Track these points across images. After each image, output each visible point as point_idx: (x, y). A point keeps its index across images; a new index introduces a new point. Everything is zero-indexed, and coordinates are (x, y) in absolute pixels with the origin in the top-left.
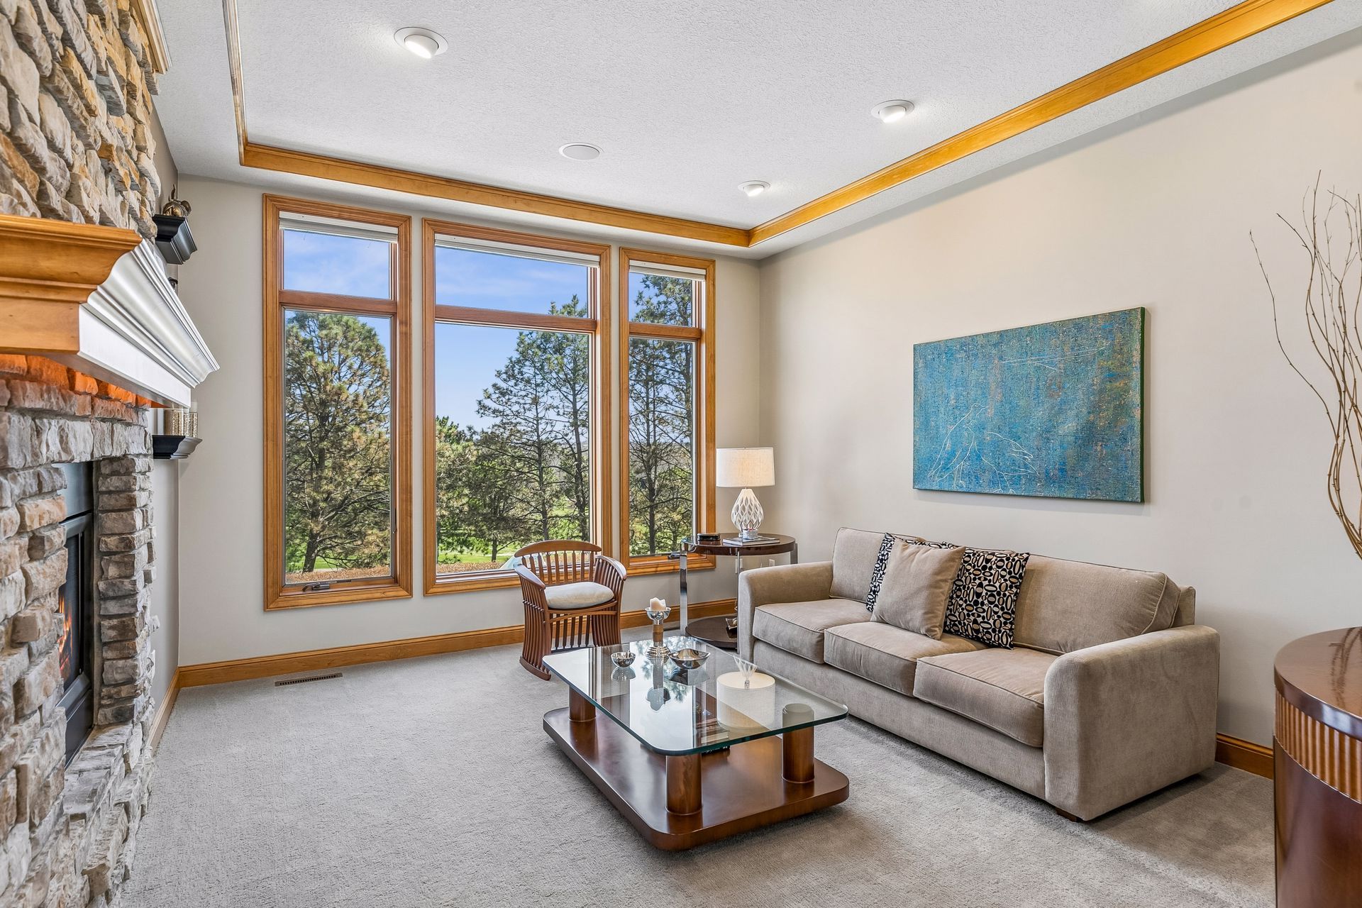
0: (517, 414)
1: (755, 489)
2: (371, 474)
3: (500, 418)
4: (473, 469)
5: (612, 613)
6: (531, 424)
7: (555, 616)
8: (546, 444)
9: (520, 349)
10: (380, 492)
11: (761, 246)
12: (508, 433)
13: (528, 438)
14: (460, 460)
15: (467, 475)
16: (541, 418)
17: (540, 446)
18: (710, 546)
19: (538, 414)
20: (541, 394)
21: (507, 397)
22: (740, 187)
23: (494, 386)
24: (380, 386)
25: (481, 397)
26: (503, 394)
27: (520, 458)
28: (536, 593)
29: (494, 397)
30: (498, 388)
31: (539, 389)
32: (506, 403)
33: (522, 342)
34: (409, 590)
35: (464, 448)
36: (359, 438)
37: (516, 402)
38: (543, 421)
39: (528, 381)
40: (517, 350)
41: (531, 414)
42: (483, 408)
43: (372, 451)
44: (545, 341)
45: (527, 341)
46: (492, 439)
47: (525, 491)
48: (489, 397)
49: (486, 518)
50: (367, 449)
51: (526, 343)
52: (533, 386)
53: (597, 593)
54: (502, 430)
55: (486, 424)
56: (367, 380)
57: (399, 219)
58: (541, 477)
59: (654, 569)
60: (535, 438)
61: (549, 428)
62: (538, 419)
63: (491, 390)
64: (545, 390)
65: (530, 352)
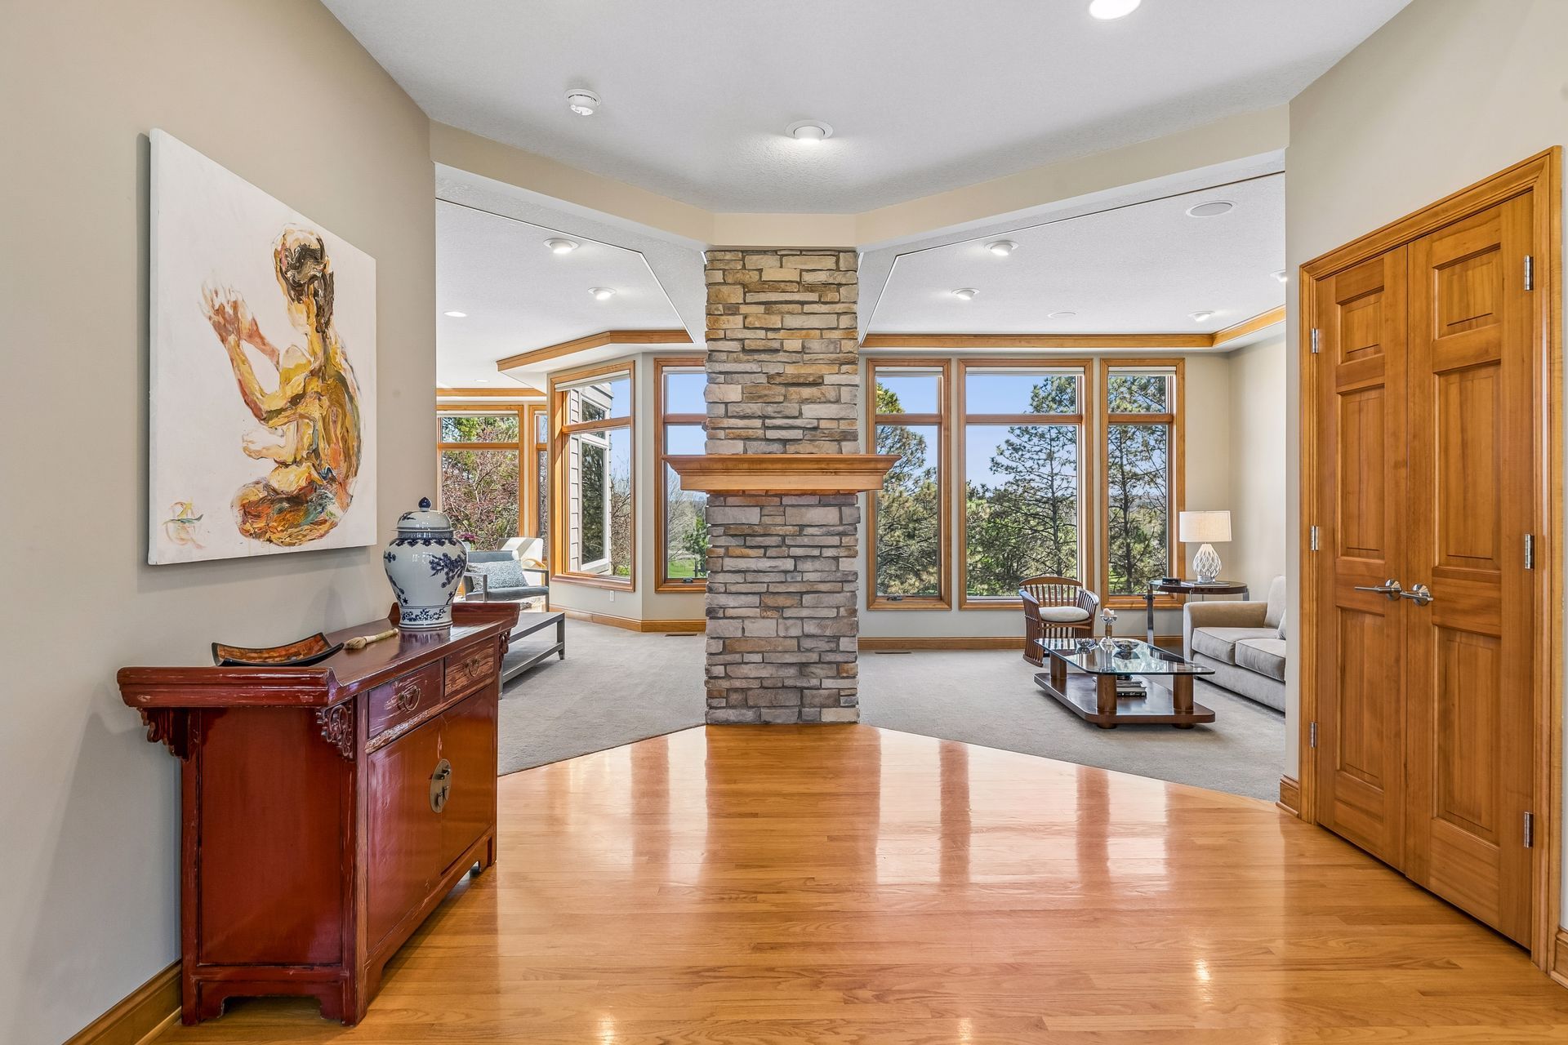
0: (1031, 471)
1: (1213, 544)
2: (892, 530)
3: (1013, 475)
4: (985, 526)
5: (1088, 628)
6: (1045, 481)
7: (1048, 625)
8: (1061, 502)
9: (1035, 404)
10: (900, 548)
11: (1221, 345)
12: (1021, 490)
13: (1043, 494)
14: (973, 518)
15: (980, 533)
16: (1056, 474)
17: (1055, 503)
18: (1174, 587)
19: (1052, 469)
20: (1056, 449)
21: (1020, 453)
22: (1190, 315)
23: (1007, 442)
24: (900, 447)
25: (994, 453)
26: (1016, 450)
27: (1035, 516)
28: (1034, 610)
29: (1007, 453)
30: (1012, 445)
31: (1054, 443)
32: (1020, 459)
33: (1036, 395)
34: (950, 605)
35: (978, 505)
36: (883, 497)
37: (1030, 458)
38: (1059, 477)
39: (1042, 436)
40: (1031, 405)
41: (1046, 470)
42: (996, 465)
43: (894, 508)
44: (1061, 393)
45: (1042, 394)
46: (1005, 496)
47: (1040, 552)
48: (1001, 454)
49: (998, 577)
50: (889, 507)
51: (1041, 397)
52: (1048, 440)
53: (1077, 613)
54: (1015, 487)
55: (999, 481)
56: (889, 442)
57: (944, 362)
58: (1055, 535)
59: (1130, 606)
60: (1050, 495)
61: (1065, 484)
62: (1052, 475)
63: (1004, 446)
64: (1061, 445)
65: (1044, 405)
